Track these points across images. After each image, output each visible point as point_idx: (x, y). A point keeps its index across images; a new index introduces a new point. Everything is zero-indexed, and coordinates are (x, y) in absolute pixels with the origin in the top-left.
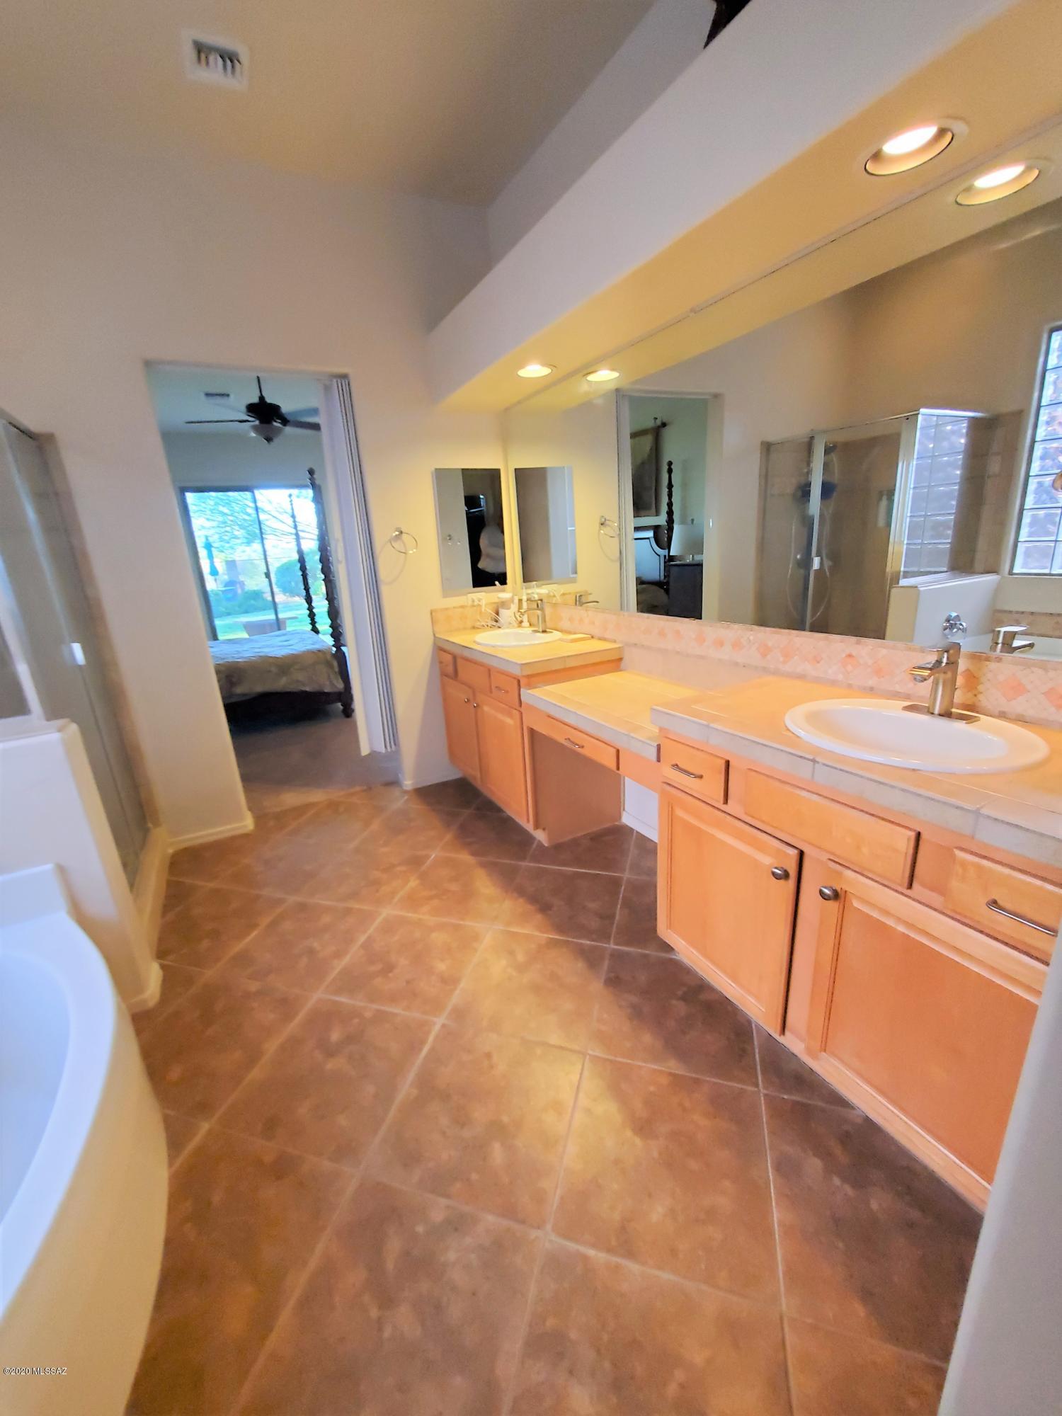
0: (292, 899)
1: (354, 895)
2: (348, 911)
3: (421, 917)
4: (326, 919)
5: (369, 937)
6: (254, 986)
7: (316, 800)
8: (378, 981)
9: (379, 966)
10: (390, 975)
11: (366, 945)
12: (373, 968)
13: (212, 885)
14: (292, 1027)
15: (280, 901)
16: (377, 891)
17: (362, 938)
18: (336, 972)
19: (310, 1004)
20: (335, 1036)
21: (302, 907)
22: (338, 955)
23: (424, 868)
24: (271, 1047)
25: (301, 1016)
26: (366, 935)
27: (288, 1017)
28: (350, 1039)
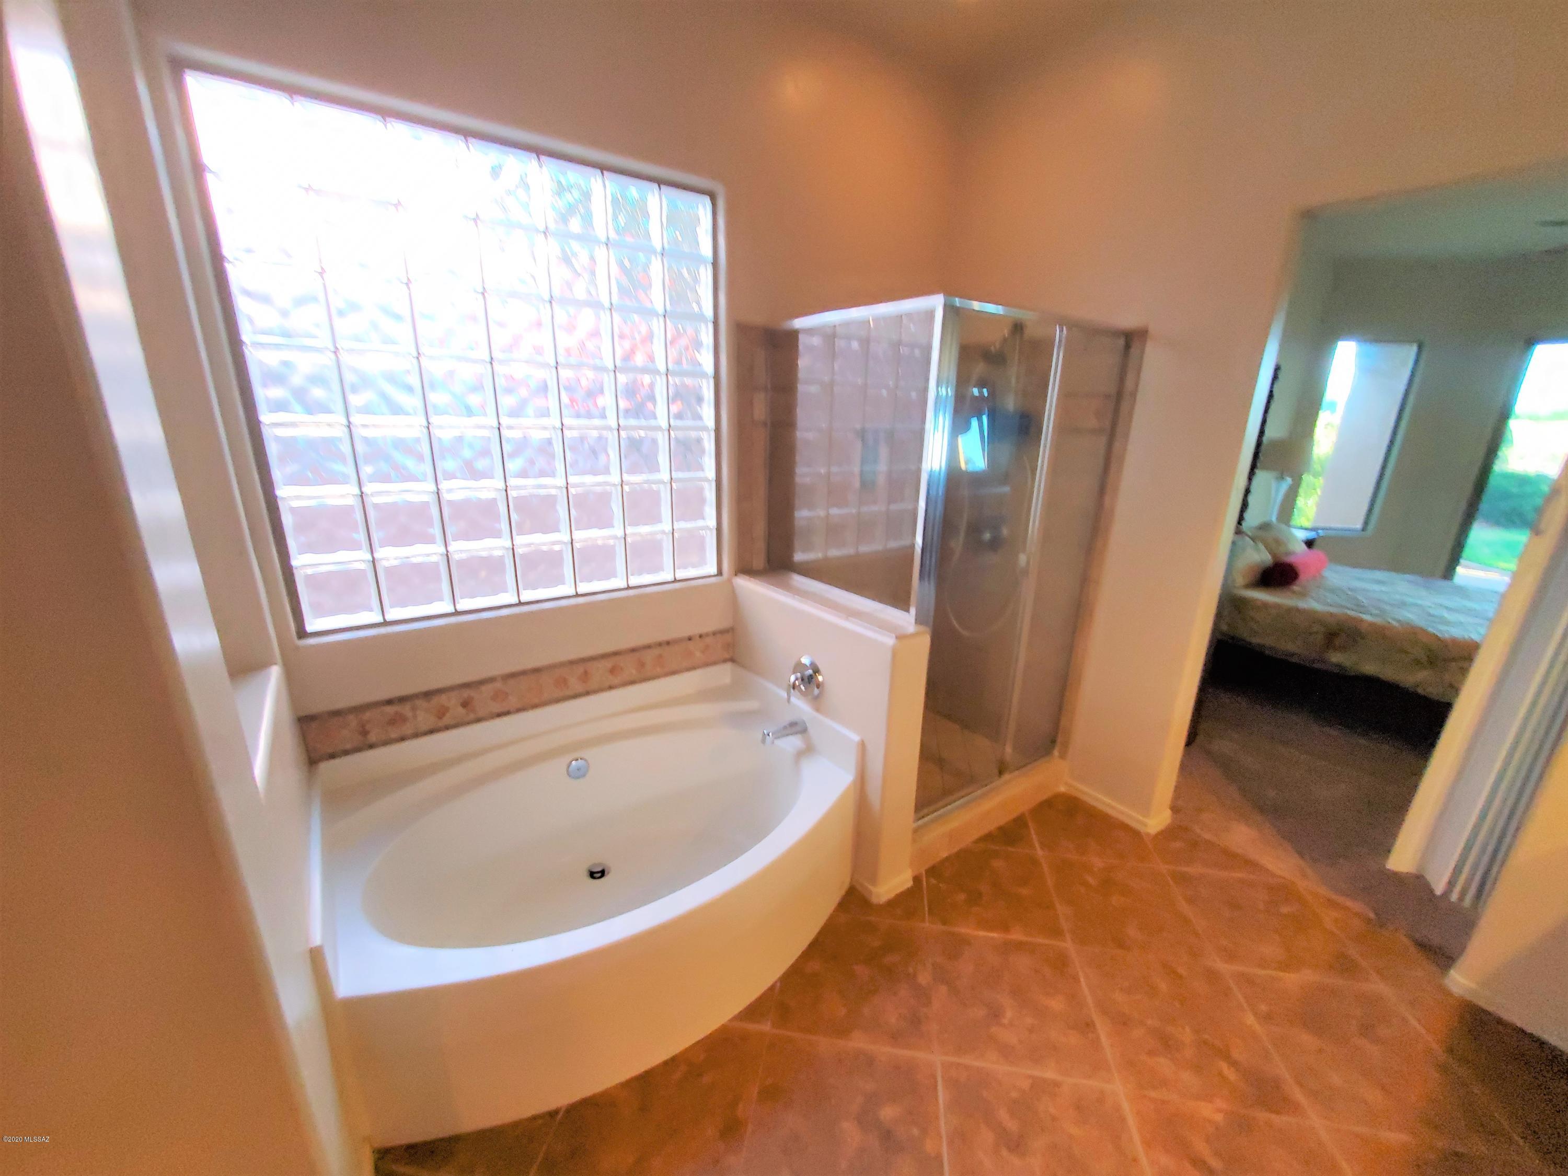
0: (1068, 945)
1: (1122, 1022)
2: (1088, 1026)
3: (1144, 1161)
4: (1057, 1004)
5: (1057, 1084)
6: (924, 978)
7: (1270, 867)
8: (987, 1137)
9: (1012, 1125)
10: (1005, 1152)
11: (1040, 1087)
12: (1003, 1115)
13: (1040, 852)
14: (884, 1051)
15: (1057, 932)
16: (1151, 1053)
17: (1049, 1073)
18: (977, 1064)
19: (921, 1055)
20: (888, 1113)
21: (1060, 963)
22: (1006, 1052)
23: (1262, 1115)
24: (858, 1042)
25: (904, 1053)
26: (1059, 1078)
27: (895, 1037)
28: (887, 1136)
